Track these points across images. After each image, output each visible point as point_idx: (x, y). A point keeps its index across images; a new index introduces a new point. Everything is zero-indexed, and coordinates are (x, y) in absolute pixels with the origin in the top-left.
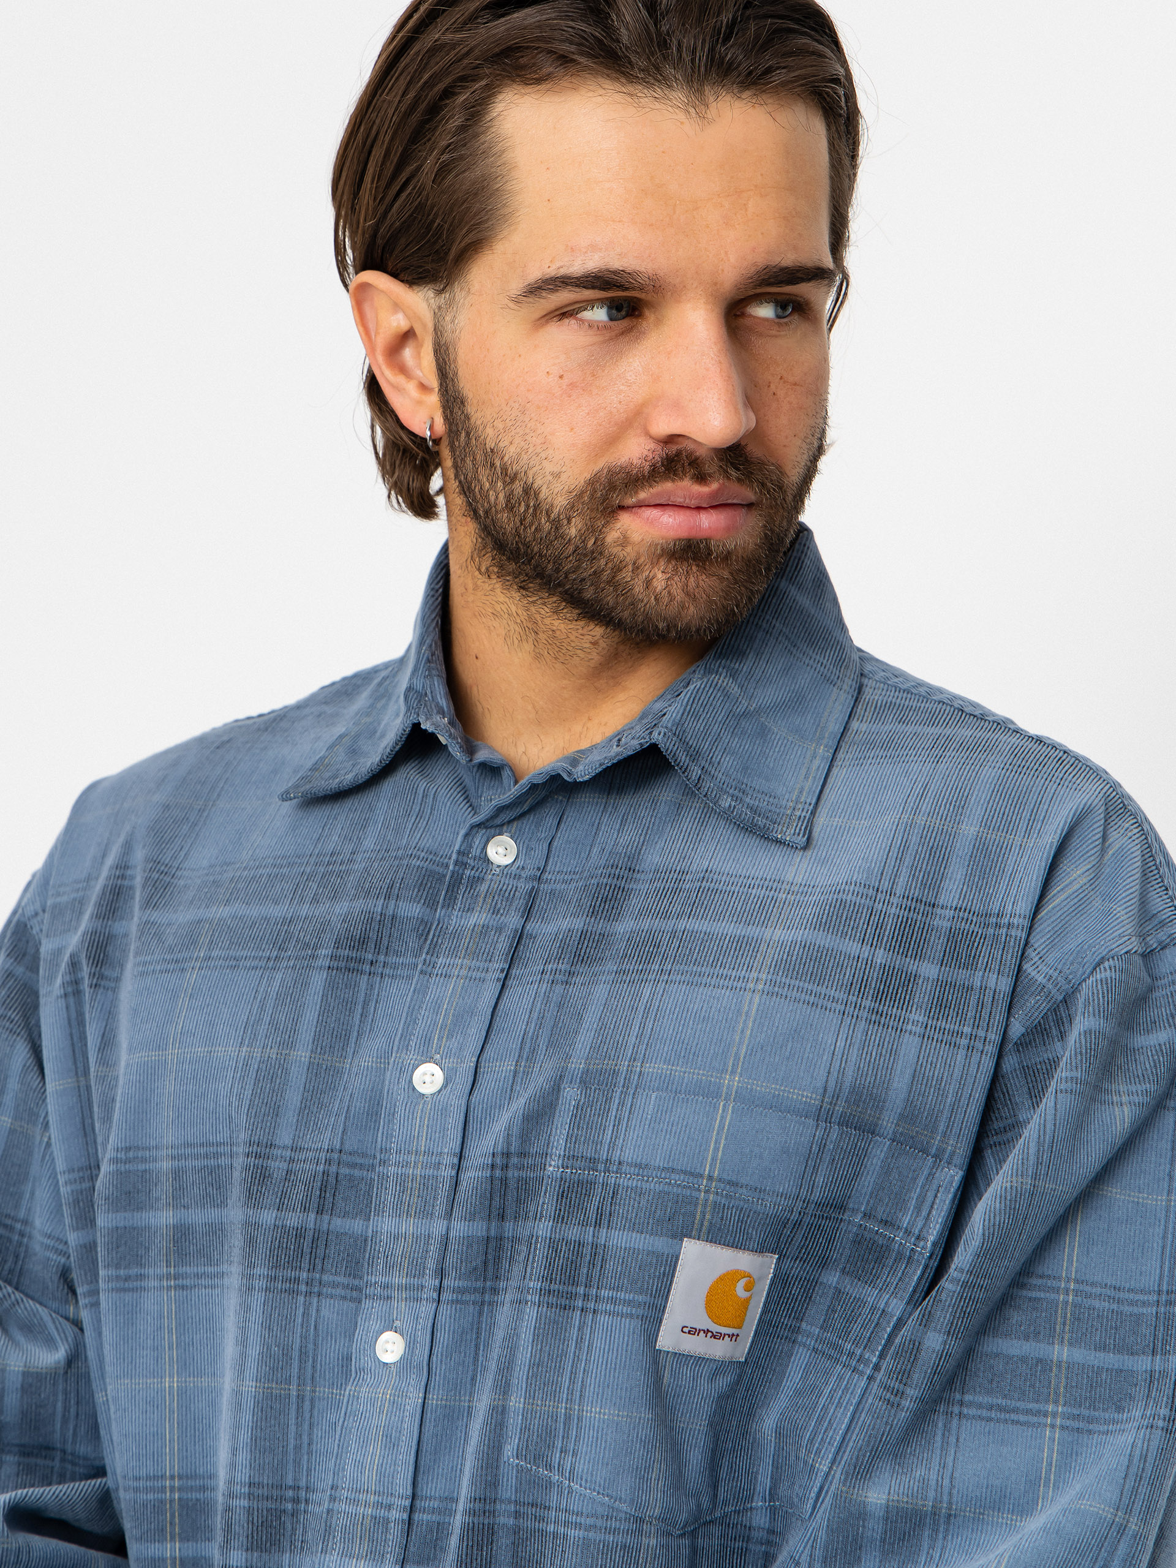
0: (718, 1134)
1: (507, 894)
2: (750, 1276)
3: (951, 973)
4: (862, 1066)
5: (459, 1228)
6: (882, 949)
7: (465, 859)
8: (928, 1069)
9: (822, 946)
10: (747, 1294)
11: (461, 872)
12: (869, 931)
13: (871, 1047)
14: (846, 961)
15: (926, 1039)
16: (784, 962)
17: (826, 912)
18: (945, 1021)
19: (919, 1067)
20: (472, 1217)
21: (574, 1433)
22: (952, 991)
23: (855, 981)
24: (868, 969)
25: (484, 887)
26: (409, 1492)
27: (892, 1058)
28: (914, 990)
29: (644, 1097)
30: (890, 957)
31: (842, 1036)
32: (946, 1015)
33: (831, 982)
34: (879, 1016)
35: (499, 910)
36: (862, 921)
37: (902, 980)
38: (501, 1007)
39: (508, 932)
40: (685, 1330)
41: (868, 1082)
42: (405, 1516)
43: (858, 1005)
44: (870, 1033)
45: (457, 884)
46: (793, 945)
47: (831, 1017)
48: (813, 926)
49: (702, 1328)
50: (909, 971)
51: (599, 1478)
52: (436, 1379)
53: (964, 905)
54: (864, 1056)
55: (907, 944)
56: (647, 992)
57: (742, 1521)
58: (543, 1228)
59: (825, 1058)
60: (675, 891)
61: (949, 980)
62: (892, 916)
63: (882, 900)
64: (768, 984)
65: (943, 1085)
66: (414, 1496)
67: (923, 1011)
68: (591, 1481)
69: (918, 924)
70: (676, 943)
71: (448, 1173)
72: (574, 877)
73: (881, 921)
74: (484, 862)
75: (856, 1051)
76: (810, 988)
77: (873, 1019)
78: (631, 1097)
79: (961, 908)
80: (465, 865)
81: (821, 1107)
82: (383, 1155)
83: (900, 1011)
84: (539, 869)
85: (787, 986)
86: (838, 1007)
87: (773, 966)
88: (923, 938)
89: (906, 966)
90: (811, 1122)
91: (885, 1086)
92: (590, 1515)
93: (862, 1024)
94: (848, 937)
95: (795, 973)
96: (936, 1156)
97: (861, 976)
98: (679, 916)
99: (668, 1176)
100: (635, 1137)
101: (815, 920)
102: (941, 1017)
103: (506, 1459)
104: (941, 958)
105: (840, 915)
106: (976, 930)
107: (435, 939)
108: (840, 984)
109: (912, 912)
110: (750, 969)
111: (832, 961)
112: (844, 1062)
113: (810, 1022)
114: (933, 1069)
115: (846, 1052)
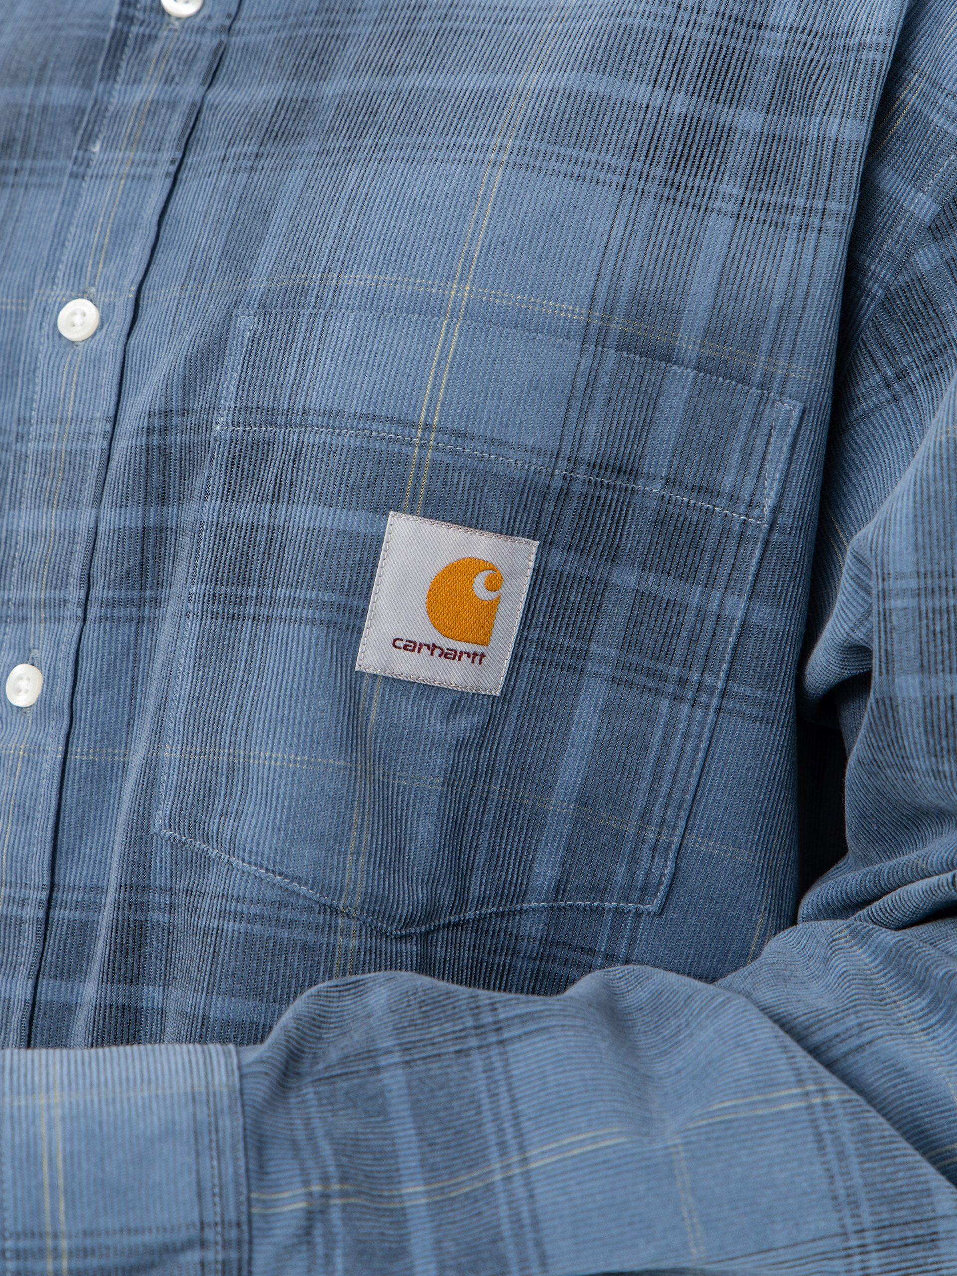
0: (438, 365)
1: (185, 55)
2: (494, 569)
3: (780, 123)
4: (646, 264)
5: (110, 518)
6: (683, 93)
7: (131, 11)
8: (742, 263)
9: (594, 94)
10: (491, 596)
11: (125, 29)
12: (664, 67)
13: (660, 237)
14: (629, 112)
15: (741, 220)
16: (538, 120)
17: (603, 44)
18: (769, 192)
19: (729, 261)
20: (122, 503)
21: (239, 788)
22: (780, 149)
23: (641, 140)
24: (660, 123)
25: (156, 49)
26: (47, 881)
27: (691, 250)
28: (727, 150)
29: (340, 319)
30: (693, 103)
31: (620, 222)
32: (771, 183)
33: (606, 144)
34: (674, 190)
35: (173, 78)
36: (654, 54)
37: (711, 137)
38: (171, 211)
39: (183, 108)
40: (398, 643)
41: (654, 285)
42: (41, 914)
43: (645, 175)
44: (660, 215)
45: (120, 47)
46: (553, 95)
47: (604, 194)
48: (583, 66)
49: (424, 642)
50: (721, 123)
51: (267, 850)
52: (81, 726)
53: (803, 23)
54: (650, 249)
55: (720, 85)
56: (353, 177)
57: (507, 927)
58: (210, 510)
59: (593, 253)
60: (405, 35)
61: (777, 133)
62: (698, 43)
63: (685, 21)
64: (515, 152)
65: (765, 282)
66: (52, 886)
67: (739, 180)
68: (257, 852)
69: (736, 55)
70: (399, 106)
71: (98, 444)
72: (274, 23)
73: (682, 52)
74: (158, 13)
75: (638, 241)
76: (574, 154)
77: (666, 195)
78: (322, 320)
79: (797, 29)
80: (131, 20)
81: (588, 324)
82: (21, 427)
83: (705, 181)
84: (229, 16)
85: (541, 154)
86: (615, 179)
87: (523, 126)
88: (743, 74)
89: (717, 115)
90: (574, 344)
91: (680, 289)
92: (255, 900)
93: (650, 203)
94: (633, 78)
95: (554, 134)
96: (761, 386)
97: (650, 133)
98: (408, 70)
99: (367, 426)
100: (325, 375)
101: (586, 56)
102: (764, 187)
103: (157, 830)
104: (767, 102)
105: (621, 47)
106: (816, 58)
107: (90, 127)
108: (619, 146)
109: (728, 36)
110: (492, 132)
111: (608, 114)
112: (620, 259)
113: (573, 202)
114: (750, 262)
115: (624, 244)
